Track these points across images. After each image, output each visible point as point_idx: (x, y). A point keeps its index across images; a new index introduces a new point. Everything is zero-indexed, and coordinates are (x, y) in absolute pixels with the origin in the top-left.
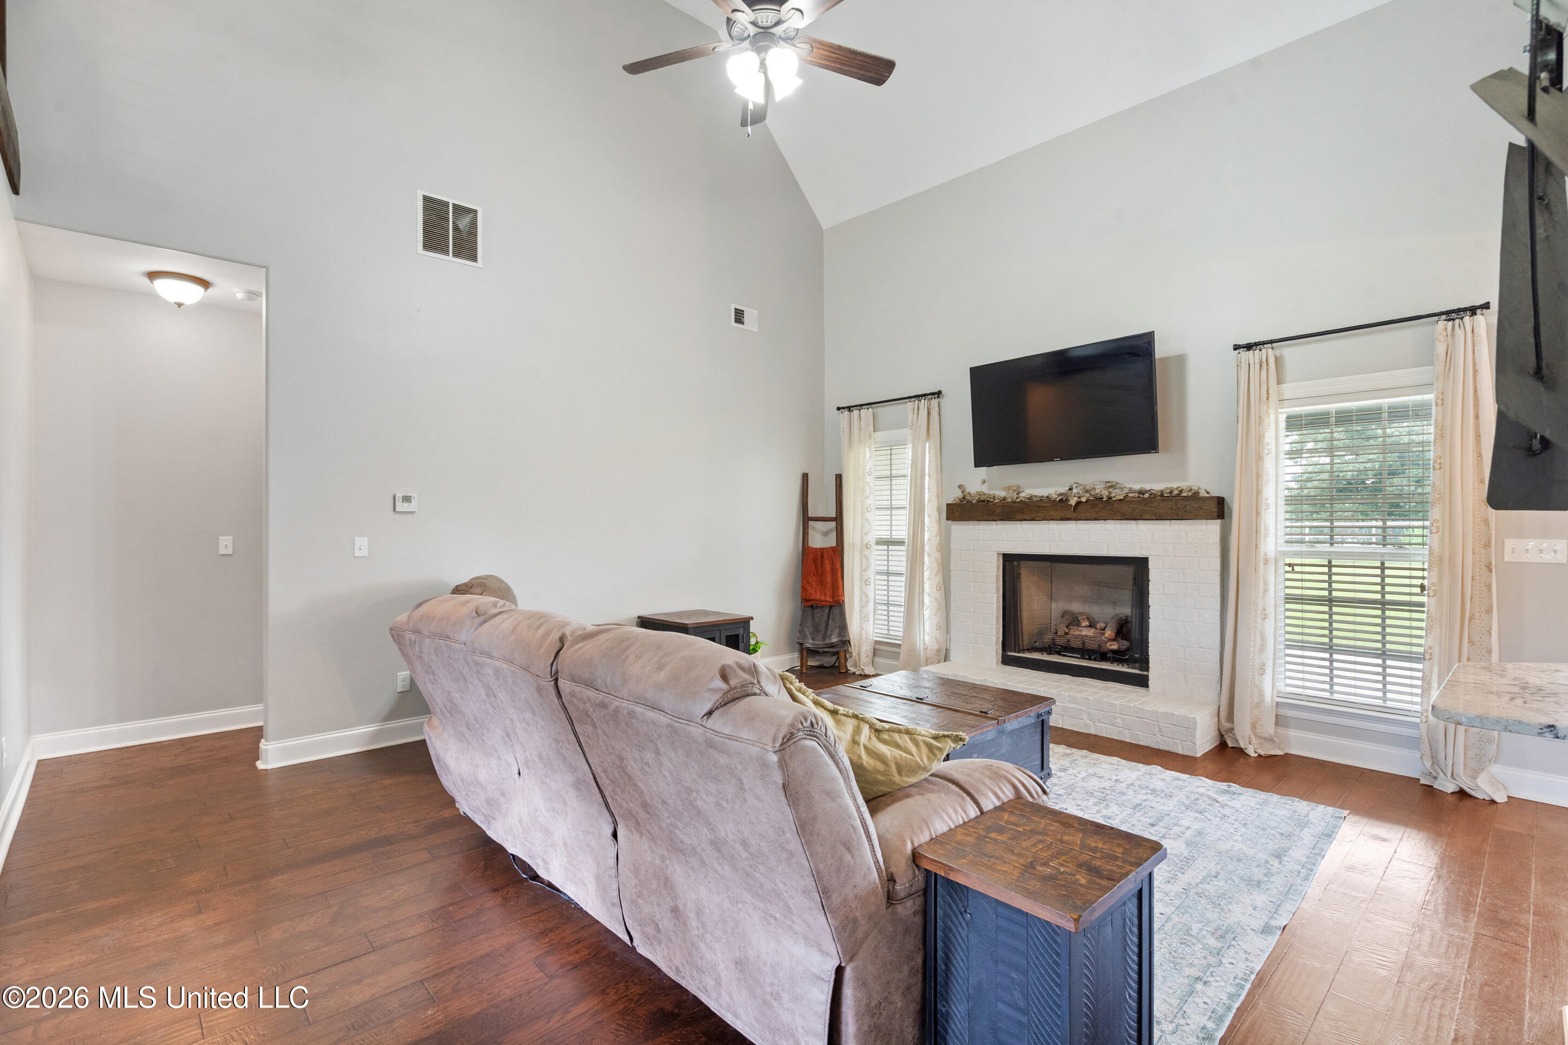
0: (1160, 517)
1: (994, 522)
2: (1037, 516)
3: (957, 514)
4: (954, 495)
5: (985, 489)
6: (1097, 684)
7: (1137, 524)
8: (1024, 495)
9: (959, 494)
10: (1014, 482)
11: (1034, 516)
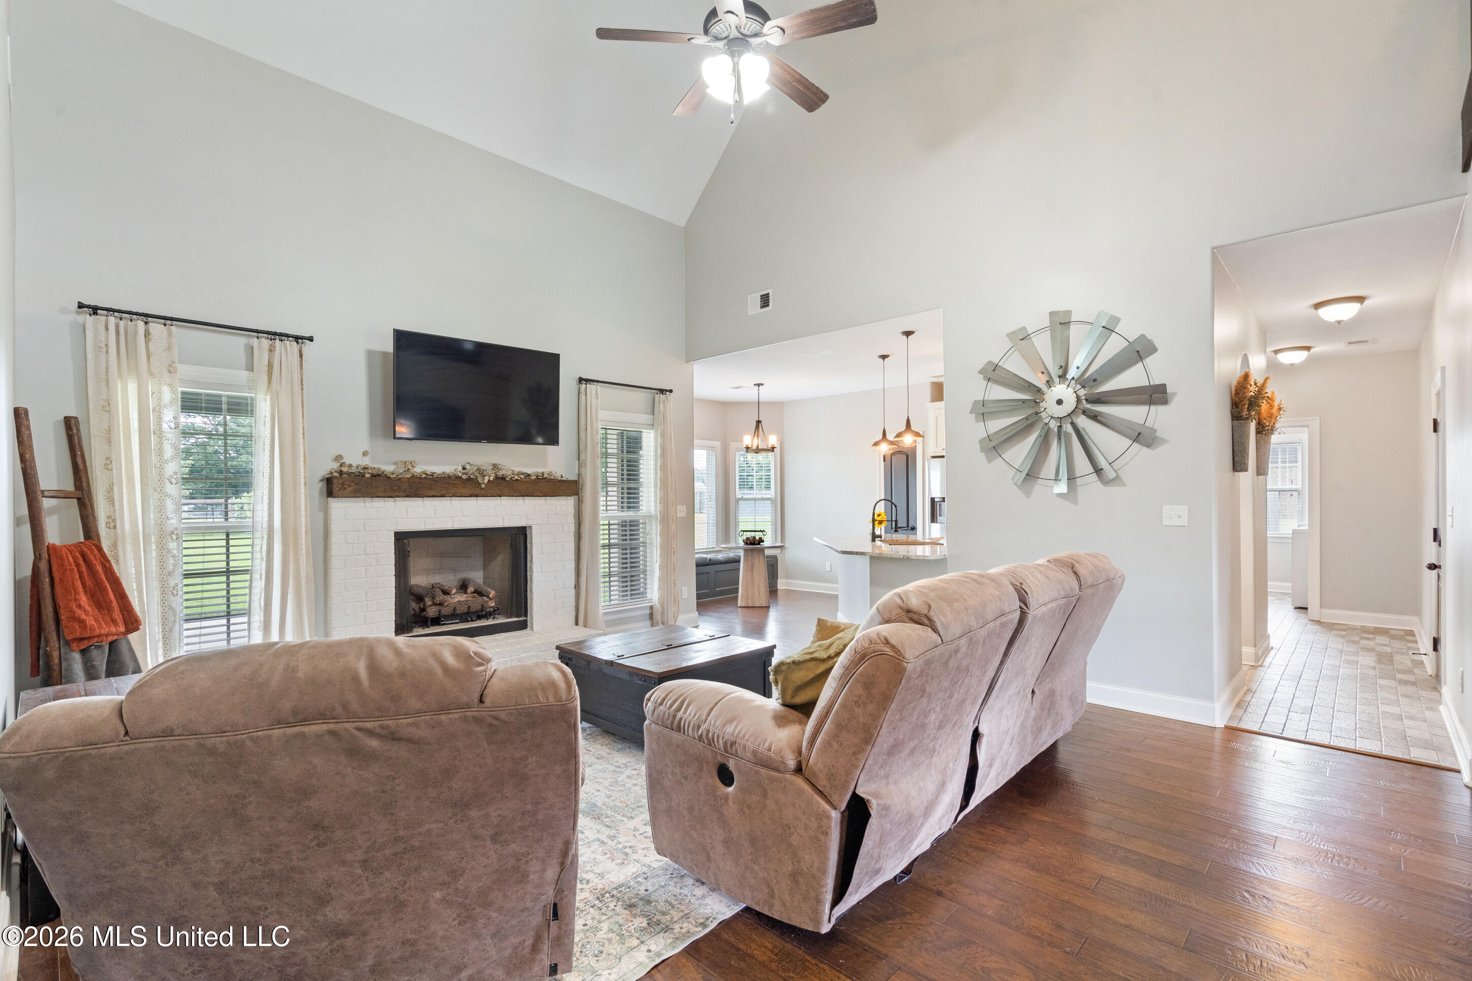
0: (545, 495)
1: (391, 499)
2: (448, 493)
3: (350, 489)
4: (328, 466)
5: (366, 462)
6: (501, 637)
7: (524, 500)
8: (418, 470)
9: (335, 466)
10: (408, 457)
11: (444, 492)
